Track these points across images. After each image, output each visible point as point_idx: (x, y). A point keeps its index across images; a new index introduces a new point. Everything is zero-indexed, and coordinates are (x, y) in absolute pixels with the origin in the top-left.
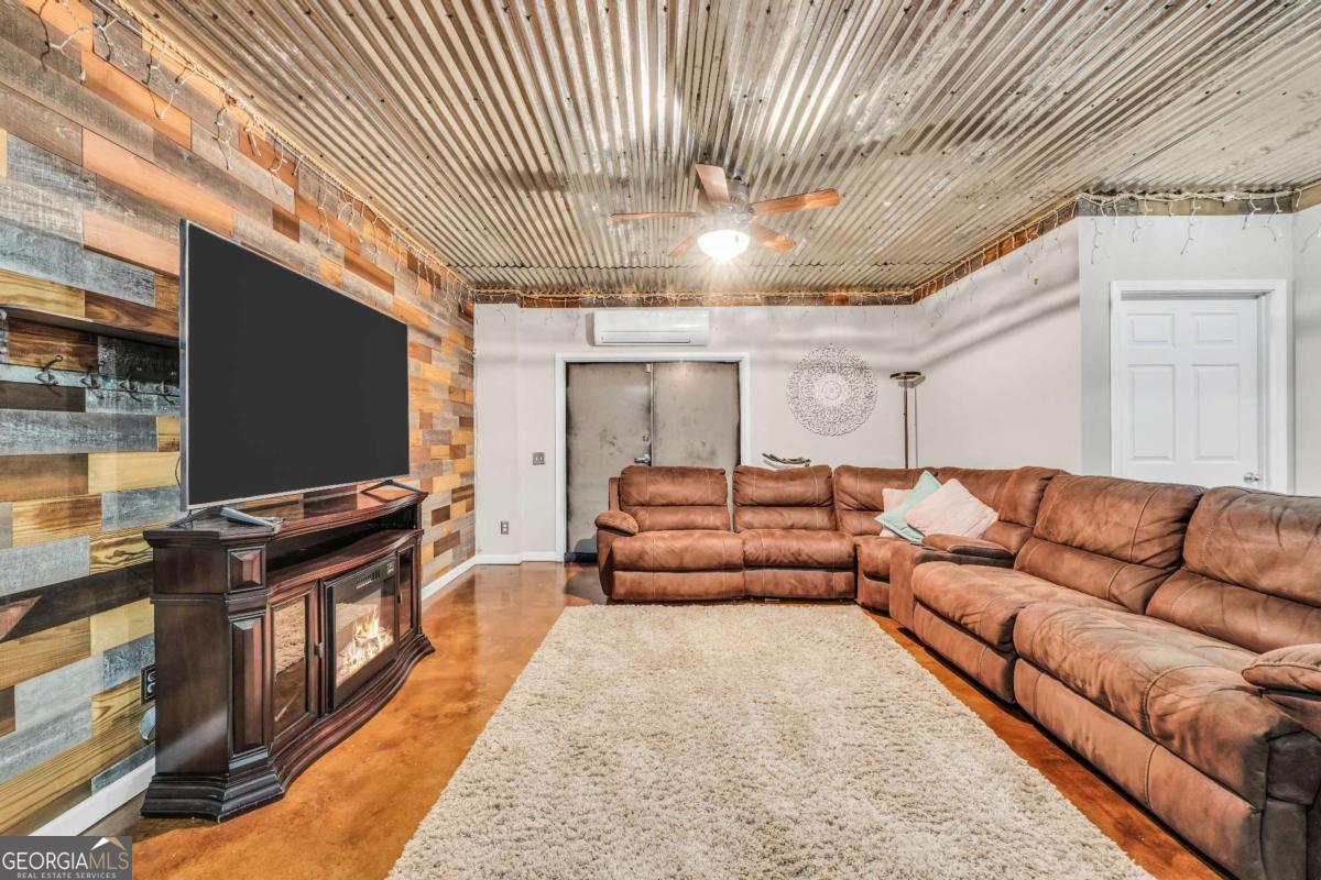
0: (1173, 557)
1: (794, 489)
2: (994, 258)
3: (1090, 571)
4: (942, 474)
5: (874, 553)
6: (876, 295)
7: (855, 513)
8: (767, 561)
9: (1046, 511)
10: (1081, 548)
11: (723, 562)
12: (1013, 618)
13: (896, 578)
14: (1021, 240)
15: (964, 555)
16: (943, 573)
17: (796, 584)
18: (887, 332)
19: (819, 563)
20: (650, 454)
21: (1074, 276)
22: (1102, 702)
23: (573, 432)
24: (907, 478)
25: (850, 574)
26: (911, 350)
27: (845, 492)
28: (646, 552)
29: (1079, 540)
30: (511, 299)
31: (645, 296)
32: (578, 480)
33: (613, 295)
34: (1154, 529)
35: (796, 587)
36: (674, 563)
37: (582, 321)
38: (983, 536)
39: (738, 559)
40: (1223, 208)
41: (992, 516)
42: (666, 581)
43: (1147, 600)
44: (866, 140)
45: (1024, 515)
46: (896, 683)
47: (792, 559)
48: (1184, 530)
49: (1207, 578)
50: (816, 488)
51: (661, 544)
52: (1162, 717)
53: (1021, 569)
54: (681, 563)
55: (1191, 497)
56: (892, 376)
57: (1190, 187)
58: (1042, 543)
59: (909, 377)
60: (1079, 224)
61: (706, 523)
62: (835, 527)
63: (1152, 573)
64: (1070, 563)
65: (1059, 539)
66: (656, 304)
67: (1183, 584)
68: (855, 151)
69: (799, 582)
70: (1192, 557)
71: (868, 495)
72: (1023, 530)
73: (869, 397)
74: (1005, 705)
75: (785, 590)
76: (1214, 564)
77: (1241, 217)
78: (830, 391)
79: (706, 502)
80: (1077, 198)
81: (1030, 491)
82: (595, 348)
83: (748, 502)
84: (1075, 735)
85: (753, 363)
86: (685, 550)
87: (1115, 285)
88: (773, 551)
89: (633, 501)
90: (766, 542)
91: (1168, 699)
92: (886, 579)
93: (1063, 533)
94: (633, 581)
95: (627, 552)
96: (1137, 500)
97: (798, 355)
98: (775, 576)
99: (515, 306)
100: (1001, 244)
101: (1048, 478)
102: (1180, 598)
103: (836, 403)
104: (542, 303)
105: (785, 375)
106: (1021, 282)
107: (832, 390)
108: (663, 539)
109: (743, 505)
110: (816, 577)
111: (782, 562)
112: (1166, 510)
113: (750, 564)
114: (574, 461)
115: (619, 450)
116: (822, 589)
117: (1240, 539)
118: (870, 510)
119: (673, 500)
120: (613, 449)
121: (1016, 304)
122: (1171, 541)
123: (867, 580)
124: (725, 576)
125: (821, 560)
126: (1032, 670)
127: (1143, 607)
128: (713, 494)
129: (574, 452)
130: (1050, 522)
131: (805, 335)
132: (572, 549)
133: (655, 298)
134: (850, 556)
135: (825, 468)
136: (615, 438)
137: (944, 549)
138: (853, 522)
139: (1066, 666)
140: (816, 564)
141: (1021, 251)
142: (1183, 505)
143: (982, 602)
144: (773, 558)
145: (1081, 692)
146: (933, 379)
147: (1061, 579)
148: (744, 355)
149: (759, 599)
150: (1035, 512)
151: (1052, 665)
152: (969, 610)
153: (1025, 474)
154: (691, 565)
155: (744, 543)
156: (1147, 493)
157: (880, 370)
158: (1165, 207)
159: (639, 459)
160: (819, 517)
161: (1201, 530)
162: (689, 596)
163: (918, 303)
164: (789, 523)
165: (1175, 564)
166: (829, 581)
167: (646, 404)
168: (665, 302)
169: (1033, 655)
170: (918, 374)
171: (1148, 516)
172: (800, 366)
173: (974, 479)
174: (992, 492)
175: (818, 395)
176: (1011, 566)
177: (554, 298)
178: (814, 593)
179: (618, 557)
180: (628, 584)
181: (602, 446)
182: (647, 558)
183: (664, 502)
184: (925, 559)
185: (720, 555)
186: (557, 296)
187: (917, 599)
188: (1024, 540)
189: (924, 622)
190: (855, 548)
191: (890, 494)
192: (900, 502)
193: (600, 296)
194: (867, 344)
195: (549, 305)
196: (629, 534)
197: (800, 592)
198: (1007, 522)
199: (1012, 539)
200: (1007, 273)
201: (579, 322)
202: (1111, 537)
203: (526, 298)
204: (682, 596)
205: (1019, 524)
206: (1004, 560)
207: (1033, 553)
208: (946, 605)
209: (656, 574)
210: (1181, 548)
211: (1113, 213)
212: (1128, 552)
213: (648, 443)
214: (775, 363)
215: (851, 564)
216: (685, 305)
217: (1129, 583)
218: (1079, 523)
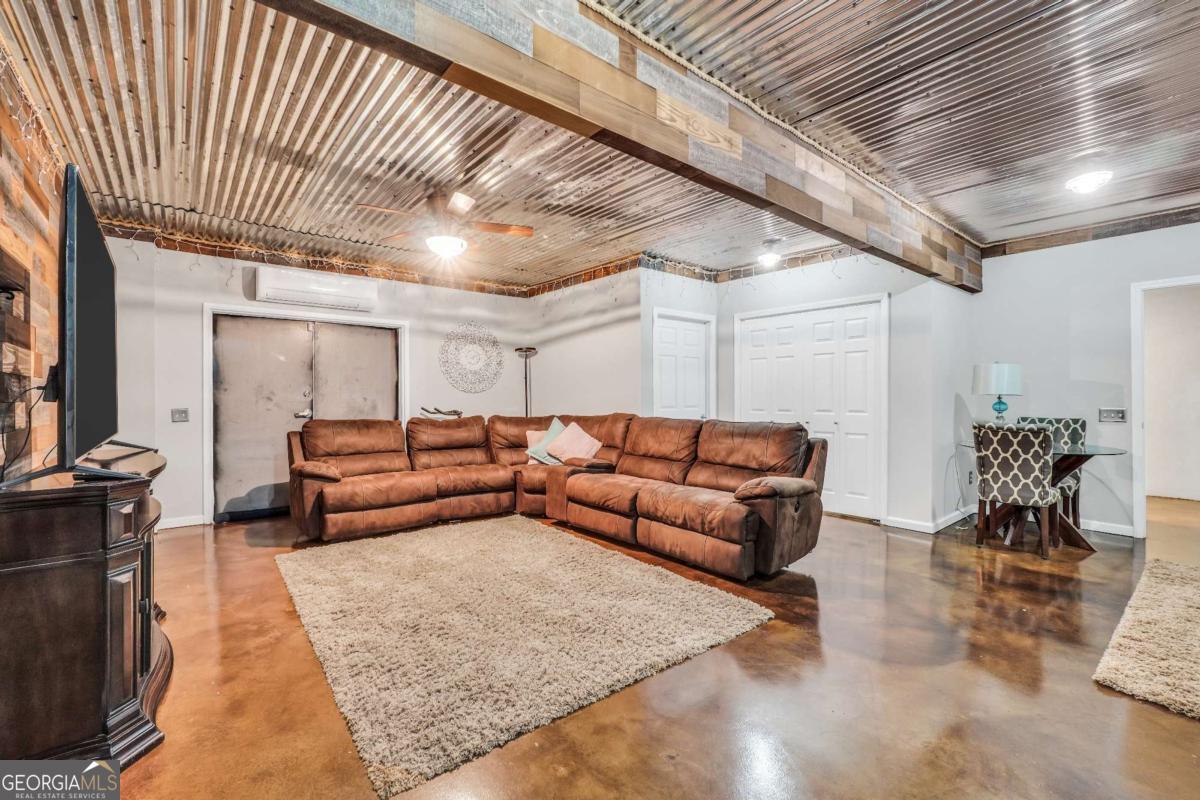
0: (693, 455)
1: (461, 435)
2: (590, 279)
3: (658, 468)
4: (566, 420)
5: (533, 475)
6: (504, 287)
7: (507, 450)
8: (455, 490)
9: (631, 437)
10: (652, 457)
11: (422, 495)
12: (636, 496)
13: (552, 489)
14: (607, 272)
15: (593, 468)
16: (588, 479)
17: (475, 505)
18: (510, 317)
19: (491, 487)
20: (312, 409)
21: (637, 302)
22: (684, 526)
23: (223, 387)
24: (543, 423)
25: (512, 493)
26: (528, 331)
27: (499, 435)
28: (356, 494)
29: (651, 452)
30: (148, 237)
31: (311, 259)
32: (228, 436)
33: (276, 253)
34: (685, 443)
35: (475, 508)
36: (382, 499)
37: (238, 274)
38: (594, 457)
39: (433, 491)
40: (694, 275)
41: (600, 444)
42: (374, 516)
43: (685, 479)
44: (555, 203)
45: (618, 441)
46: (573, 549)
47: (473, 486)
48: (697, 442)
49: (708, 463)
50: (475, 433)
51: (369, 486)
52: (710, 522)
53: (621, 473)
54: (388, 499)
55: (698, 426)
56: (516, 350)
57: (684, 262)
58: (631, 457)
59: (528, 351)
60: (640, 271)
61: (392, 466)
62: (493, 460)
63: (686, 465)
64: (649, 466)
65: (641, 453)
66: (322, 268)
67: (699, 468)
68: (547, 206)
69: (477, 503)
70: (701, 455)
71: (516, 436)
72: (618, 451)
73: (500, 363)
74: (632, 545)
75: (467, 511)
76: (711, 456)
77: (700, 281)
78: (471, 358)
79: (390, 449)
80: (640, 256)
81: (620, 427)
82: (254, 303)
83: (424, 447)
84: (671, 546)
85: (412, 331)
86: (391, 488)
87: (655, 309)
88: (459, 482)
89: (321, 452)
90: (452, 476)
91: (713, 513)
92: (543, 491)
93: (642, 449)
94: (344, 521)
95: (339, 496)
96: (676, 429)
97: (448, 327)
98: (460, 501)
99: (152, 245)
100: (594, 272)
101: (631, 419)
102: (700, 475)
103: (476, 367)
104: (185, 247)
105: (437, 344)
106: (606, 299)
107: (473, 358)
108: (368, 481)
109: (420, 450)
110: (488, 498)
111: (465, 490)
112: (689, 433)
113: (442, 494)
114: (223, 418)
115: (277, 405)
116: (493, 507)
117: (720, 443)
118: (517, 447)
119: (360, 449)
120: (270, 405)
121: (603, 311)
122: (692, 448)
123: (526, 495)
124: (423, 506)
125: (491, 483)
126: (647, 521)
127: (684, 482)
128: (395, 441)
129: (222, 409)
130: (635, 444)
131: (453, 312)
132: (221, 510)
133: (321, 262)
134: (512, 479)
135: (478, 419)
136: (272, 393)
137: (580, 466)
138: (505, 457)
139: (667, 513)
140: (489, 489)
141: (607, 279)
142: (696, 430)
143: (617, 492)
144: (459, 487)
145: (673, 524)
146: (542, 352)
147: (644, 475)
148: (404, 324)
149: (445, 521)
150: (624, 439)
151: (659, 514)
152: (611, 496)
153: (616, 418)
154: (397, 501)
155: (436, 479)
156: (681, 425)
157: (508, 344)
158: (674, 271)
159: (301, 414)
160: (479, 455)
161: (705, 441)
162: (395, 526)
163: (532, 298)
164: (458, 461)
165: (694, 460)
166: (498, 500)
167: (308, 361)
168: (331, 268)
169: (648, 512)
170: (534, 349)
171: (683, 436)
172: (449, 337)
173: (585, 422)
174: (595, 430)
175: (464, 361)
176: (614, 472)
177: (203, 244)
178: (488, 510)
179: (330, 501)
180: (340, 525)
181: (257, 402)
182: (357, 499)
183: (351, 451)
184: (573, 473)
185: (419, 490)
186: (206, 242)
187: (571, 499)
188: (620, 457)
189: (577, 513)
190: (515, 473)
191: (531, 435)
192: (539, 441)
193: (261, 251)
194: (498, 324)
195: (196, 251)
196: (335, 480)
197: (478, 511)
198: (608, 446)
199: (612, 457)
200: (599, 290)
201: (234, 272)
202: (667, 449)
203: (164, 238)
204: (388, 527)
205: (615, 447)
206: (610, 469)
207: (628, 463)
208: (594, 497)
209: (365, 512)
210: (696, 451)
211: (654, 268)
212: (674, 456)
213: (310, 399)
214: (430, 333)
215: (512, 486)
216: (350, 273)
217: (676, 471)
218: (651, 444)
